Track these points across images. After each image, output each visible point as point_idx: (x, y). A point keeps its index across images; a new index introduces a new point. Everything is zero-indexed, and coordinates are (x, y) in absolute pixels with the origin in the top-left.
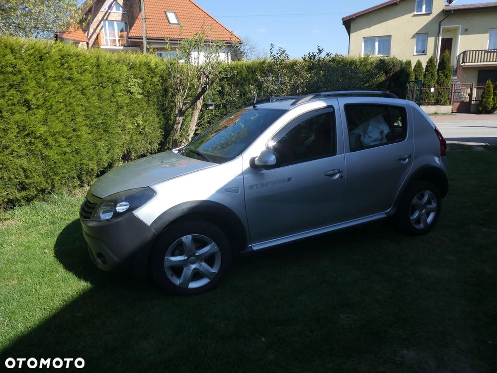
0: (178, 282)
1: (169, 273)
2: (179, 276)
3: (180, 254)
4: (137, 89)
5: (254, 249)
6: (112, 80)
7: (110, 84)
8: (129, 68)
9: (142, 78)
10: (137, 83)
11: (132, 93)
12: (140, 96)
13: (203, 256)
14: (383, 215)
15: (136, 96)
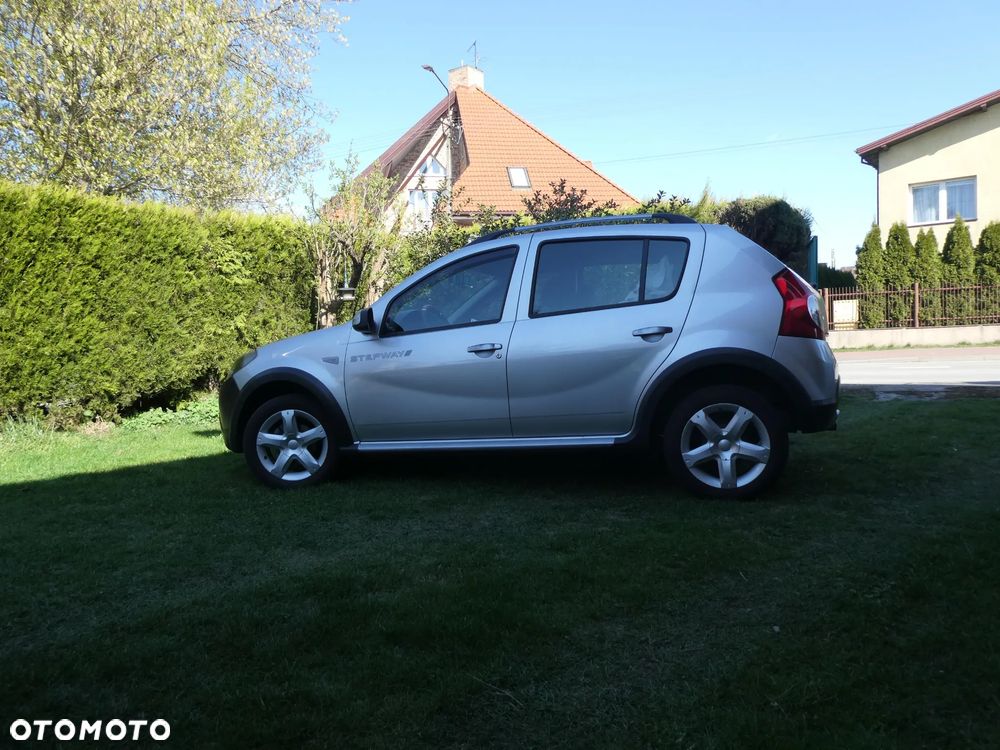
0: (270, 467)
1: (261, 456)
2: (273, 461)
3: (281, 433)
4: (237, 267)
5: (360, 448)
6: (171, 249)
7: (164, 255)
8: (223, 233)
9: (251, 251)
10: (238, 257)
11: (226, 274)
12: (246, 281)
13: (306, 441)
14: (608, 440)
15: (236, 279)
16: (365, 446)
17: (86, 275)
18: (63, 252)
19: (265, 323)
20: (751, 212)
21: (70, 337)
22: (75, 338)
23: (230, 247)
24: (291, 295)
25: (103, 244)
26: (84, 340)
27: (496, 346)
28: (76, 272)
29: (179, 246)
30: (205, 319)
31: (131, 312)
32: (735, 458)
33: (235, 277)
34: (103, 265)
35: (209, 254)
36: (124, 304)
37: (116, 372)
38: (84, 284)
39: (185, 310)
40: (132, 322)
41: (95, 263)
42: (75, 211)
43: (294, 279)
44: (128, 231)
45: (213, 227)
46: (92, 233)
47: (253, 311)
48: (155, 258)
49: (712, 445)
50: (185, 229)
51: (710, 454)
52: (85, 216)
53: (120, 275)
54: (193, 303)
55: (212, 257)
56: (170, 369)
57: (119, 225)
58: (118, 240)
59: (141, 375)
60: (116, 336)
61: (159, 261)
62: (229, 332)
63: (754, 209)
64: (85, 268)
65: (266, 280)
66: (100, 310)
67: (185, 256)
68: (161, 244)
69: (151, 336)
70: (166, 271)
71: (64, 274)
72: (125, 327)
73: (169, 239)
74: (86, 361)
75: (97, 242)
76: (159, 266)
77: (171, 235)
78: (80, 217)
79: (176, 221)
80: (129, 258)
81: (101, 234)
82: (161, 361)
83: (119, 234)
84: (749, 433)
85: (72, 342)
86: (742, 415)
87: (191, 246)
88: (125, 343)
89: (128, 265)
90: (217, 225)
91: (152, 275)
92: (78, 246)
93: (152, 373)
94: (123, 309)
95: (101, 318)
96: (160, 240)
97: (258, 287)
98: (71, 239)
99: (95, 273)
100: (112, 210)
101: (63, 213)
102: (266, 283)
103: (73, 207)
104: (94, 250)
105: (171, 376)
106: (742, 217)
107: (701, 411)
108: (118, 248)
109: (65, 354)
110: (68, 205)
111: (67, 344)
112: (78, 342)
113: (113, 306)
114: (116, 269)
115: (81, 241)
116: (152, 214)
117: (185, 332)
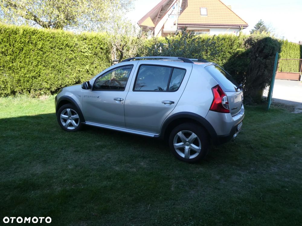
0: (64, 124)
1: (62, 121)
2: (65, 122)
3: (67, 115)
4: (87, 50)
5: (86, 123)
6: (65, 45)
7: (63, 47)
8: (83, 39)
9: (92, 45)
10: (87, 47)
11: (84, 52)
12: (90, 54)
13: (74, 118)
14: (152, 135)
15: (86, 54)
16: (88, 123)
17: (38, 53)
18: (31, 46)
19: (96, 67)
20: (256, 41)
21: (34, 72)
22: (36, 72)
23: (84, 44)
24: (105, 59)
25: (43, 44)
26: (38, 73)
27: (122, 99)
28: (35, 53)
29: (67, 44)
30: (76, 66)
31: (53, 64)
32: (190, 149)
33: (86, 53)
34: (43, 50)
35: (78, 46)
36: (51, 62)
37: (49, 82)
38: (38, 56)
39: (70, 63)
40: (53, 67)
41: (41, 49)
42: (34, 34)
43: (105, 54)
44: (51, 40)
45: (79, 38)
46: (40, 40)
47: (92, 63)
48: (60, 48)
49: (183, 143)
50: (69, 39)
51: (182, 146)
52: (37, 36)
53: (49, 53)
54: (73, 61)
55: (79, 47)
56: (65, 81)
57: (48, 38)
58: (48, 43)
59: (56, 83)
60: (48, 71)
61: (62, 49)
62: (84, 70)
63: (257, 40)
64: (38, 51)
65: (96, 54)
66: (43, 64)
67: (70, 47)
68: (62, 43)
69: (59, 71)
70: (64, 52)
71: (32, 53)
72: (50, 69)
73: (64, 42)
74: (40, 78)
75: (41, 43)
76: (61, 50)
77: (65, 40)
78: (36, 35)
79: (66, 36)
80: (52, 48)
81: (42, 41)
82: (63, 79)
83: (49, 40)
84: (195, 142)
85: (35, 73)
86: (194, 136)
87: (71, 44)
88: (52, 73)
89: (52, 50)
90: (80, 37)
91: (59, 53)
92: (36, 45)
93: (60, 82)
94: (50, 63)
95: (44, 66)
96: (61, 42)
97: (93, 57)
98: (33, 43)
99: (41, 52)
100: (46, 33)
101: (31, 35)
102: (97, 55)
103: (34, 33)
104: (40, 46)
105: (66, 83)
106: (252, 42)
107: (181, 132)
108: (48, 45)
109: (33, 77)
110: (32, 32)
111: (33, 74)
112: (37, 73)
113: (47, 62)
114: (47, 51)
115: (37, 43)
116: (59, 34)
117: (70, 70)
